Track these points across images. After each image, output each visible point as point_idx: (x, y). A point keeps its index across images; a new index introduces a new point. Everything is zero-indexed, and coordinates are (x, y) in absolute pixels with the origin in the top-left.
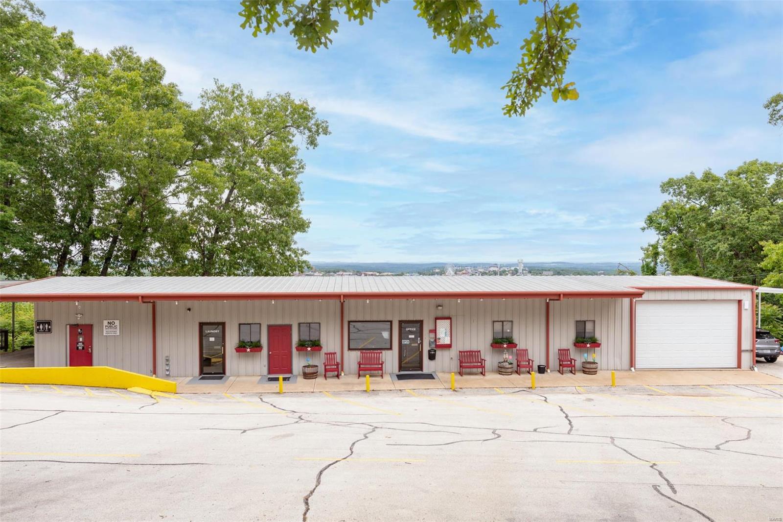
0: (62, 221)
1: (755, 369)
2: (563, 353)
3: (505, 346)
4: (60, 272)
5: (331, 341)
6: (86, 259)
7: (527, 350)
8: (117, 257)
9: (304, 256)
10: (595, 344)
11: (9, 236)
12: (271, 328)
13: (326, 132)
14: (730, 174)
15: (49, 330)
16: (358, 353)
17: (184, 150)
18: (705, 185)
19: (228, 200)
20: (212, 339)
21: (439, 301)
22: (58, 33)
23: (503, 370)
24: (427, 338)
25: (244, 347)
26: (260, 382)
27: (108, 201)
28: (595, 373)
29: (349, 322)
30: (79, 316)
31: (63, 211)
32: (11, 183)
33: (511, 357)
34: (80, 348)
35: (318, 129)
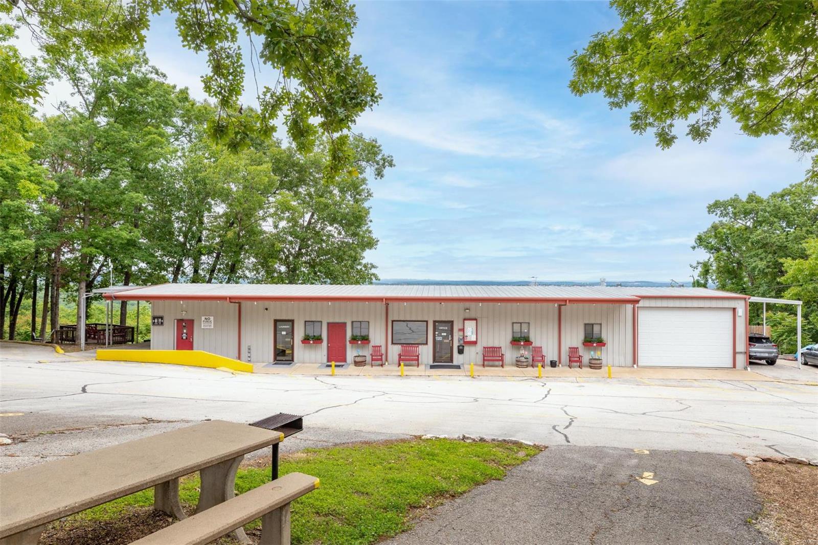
0: (177, 240)
1: (749, 369)
2: (573, 350)
3: (522, 343)
4: (175, 280)
5: (378, 337)
6: (196, 271)
7: (541, 347)
8: (220, 269)
9: (373, 269)
10: (601, 343)
11: (136, 252)
12: (329, 324)
13: (391, 165)
14: (774, 196)
15: (162, 323)
16: (400, 346)
17: (271, 184)
18: (749, 206)
19: (309, 223)
20: (284, 333)
21: (467, 304)
22: (178, 89)
23: (519, 363)
24: (457, 335)
25: (308, 339)
26: (319, 367)
27: (215, 224)
28: (600, 368)
29: (393, 321)
30: (184, 313)
31: (178, 232)
32: (140, 210)
33: (526, 353)
34: (184, 338)
35: (384, 163)
